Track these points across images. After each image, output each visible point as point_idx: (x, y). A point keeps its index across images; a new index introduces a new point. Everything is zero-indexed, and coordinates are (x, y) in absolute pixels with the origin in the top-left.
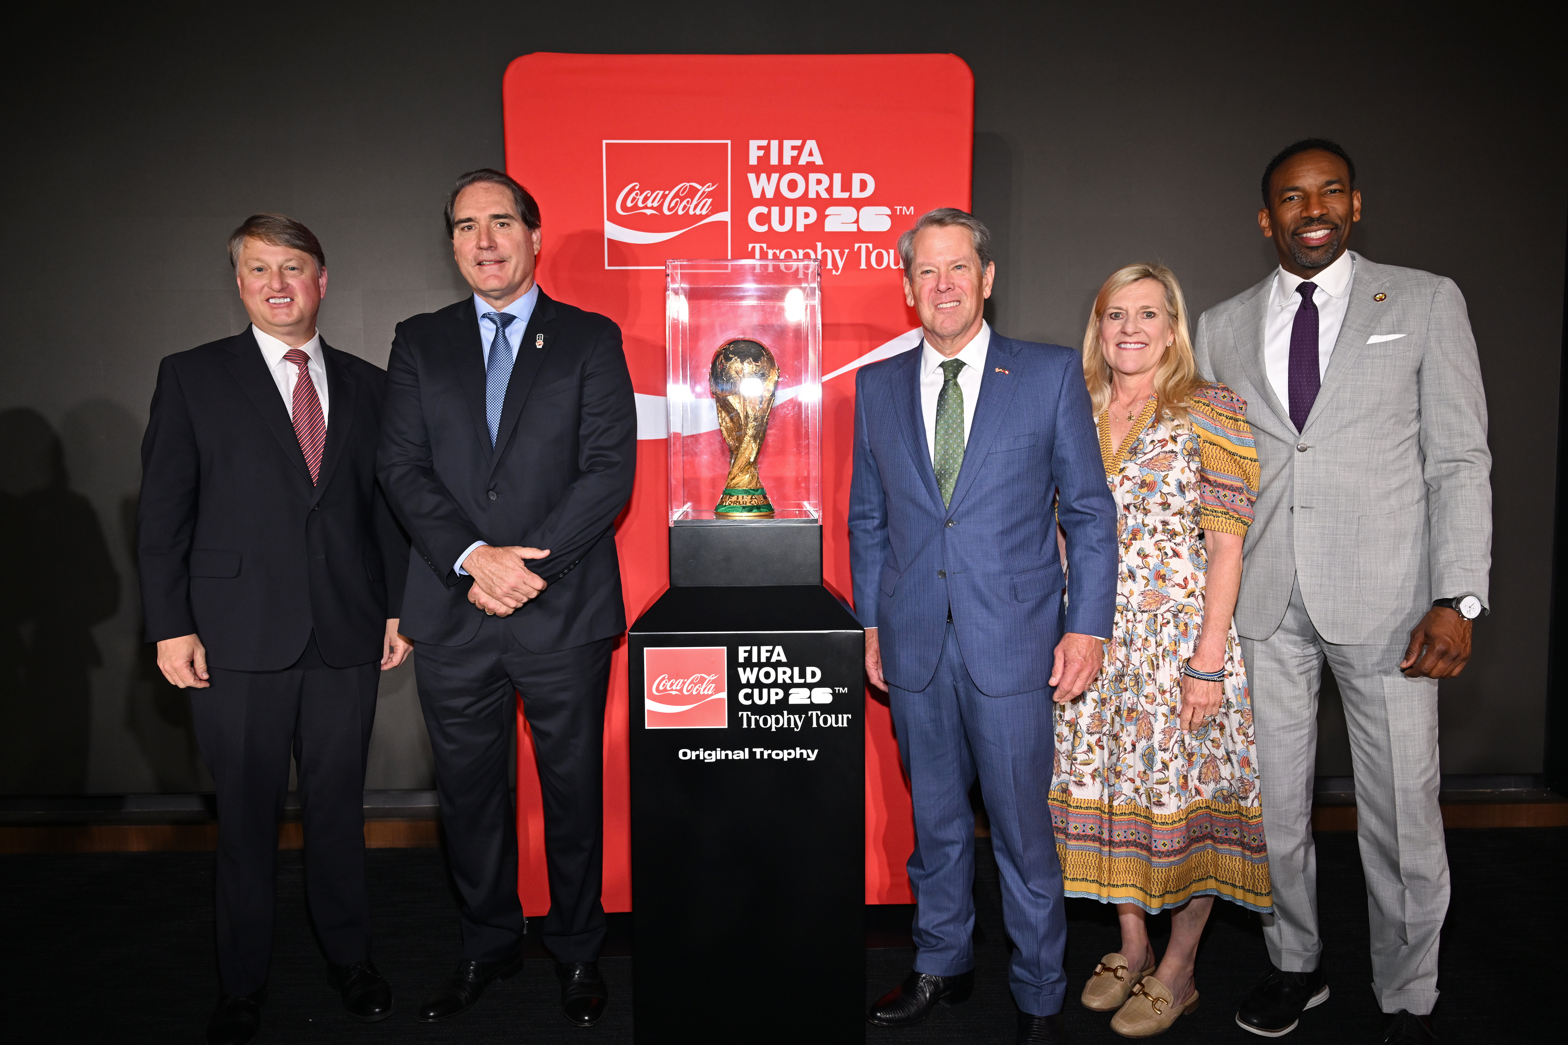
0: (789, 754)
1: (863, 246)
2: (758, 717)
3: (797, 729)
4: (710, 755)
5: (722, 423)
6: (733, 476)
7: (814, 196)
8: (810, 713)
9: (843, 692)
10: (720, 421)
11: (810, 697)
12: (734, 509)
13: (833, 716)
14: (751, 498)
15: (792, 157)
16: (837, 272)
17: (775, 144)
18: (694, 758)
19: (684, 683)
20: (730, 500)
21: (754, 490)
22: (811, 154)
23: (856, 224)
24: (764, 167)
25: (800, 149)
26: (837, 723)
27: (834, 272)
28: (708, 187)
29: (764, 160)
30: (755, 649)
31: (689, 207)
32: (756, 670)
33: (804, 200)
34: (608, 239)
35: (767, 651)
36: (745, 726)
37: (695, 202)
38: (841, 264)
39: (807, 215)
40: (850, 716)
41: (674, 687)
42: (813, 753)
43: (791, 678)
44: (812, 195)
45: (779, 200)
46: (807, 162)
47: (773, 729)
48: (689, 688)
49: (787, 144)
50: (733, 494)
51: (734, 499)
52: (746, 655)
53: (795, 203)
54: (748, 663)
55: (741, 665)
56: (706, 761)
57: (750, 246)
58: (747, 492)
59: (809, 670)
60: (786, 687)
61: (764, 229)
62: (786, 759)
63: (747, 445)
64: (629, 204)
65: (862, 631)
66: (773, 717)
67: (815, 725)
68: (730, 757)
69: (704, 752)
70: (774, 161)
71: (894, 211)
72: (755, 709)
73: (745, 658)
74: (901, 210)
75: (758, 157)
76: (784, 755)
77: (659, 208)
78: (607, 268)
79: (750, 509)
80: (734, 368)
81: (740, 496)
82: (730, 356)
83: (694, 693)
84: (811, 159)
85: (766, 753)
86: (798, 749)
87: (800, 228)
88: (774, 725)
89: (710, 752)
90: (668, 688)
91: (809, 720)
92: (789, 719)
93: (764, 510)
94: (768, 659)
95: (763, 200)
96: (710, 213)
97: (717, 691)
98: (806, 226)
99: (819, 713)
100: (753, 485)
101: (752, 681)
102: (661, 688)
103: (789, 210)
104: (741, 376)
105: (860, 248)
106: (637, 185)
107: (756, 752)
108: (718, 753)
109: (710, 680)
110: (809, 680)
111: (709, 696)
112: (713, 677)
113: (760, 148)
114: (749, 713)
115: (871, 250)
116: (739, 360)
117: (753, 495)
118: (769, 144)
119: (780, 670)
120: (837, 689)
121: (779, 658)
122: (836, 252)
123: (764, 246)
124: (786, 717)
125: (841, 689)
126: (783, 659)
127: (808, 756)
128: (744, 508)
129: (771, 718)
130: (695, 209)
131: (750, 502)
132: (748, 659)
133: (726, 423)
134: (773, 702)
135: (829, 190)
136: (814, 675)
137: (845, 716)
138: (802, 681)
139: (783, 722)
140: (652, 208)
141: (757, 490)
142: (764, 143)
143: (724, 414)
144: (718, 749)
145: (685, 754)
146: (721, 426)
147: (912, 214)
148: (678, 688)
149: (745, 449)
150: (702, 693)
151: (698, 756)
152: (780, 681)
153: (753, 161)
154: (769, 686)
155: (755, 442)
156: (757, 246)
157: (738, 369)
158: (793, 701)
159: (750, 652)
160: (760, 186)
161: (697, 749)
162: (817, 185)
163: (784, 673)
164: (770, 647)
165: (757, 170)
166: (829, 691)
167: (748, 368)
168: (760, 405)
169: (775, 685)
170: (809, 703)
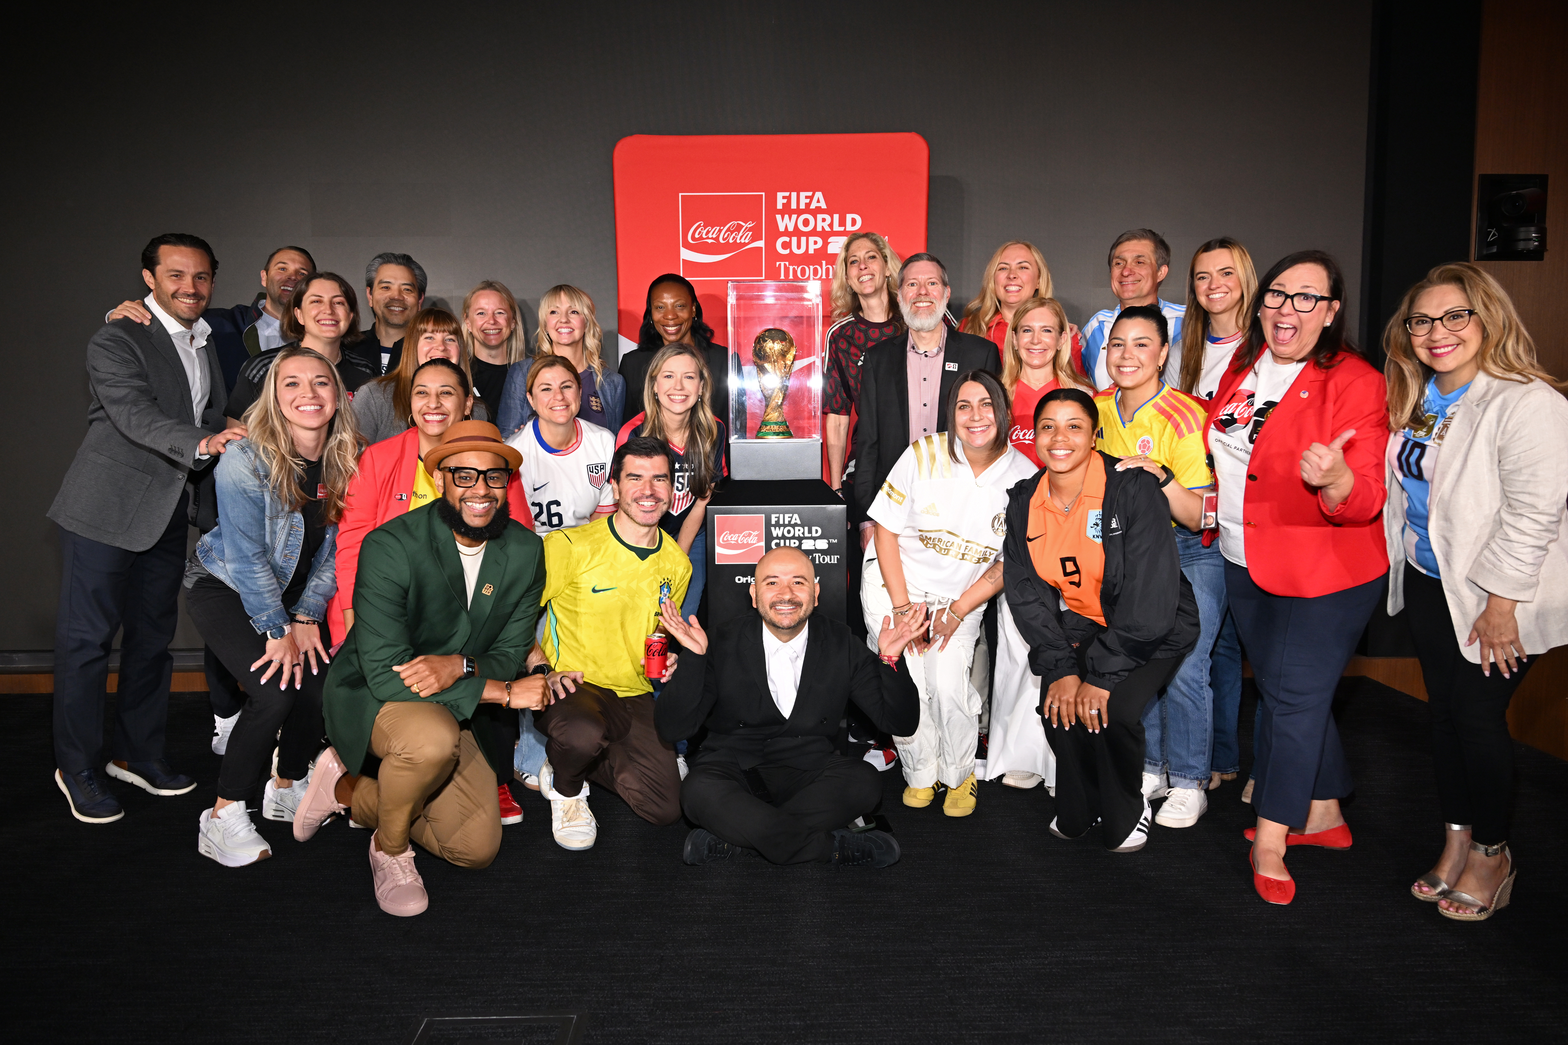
6: (767, 414)
7: (821, 230)
9: (835, 542)
11: (814, 545)
12: (768, 434)
13: (829, 557)
14: (779, 428)
15: (806, 204)
17: (794, 195)
18: (745, 582)
19: (739, 536)
20: (766, 429)
21: (781, 422)
22: (818, 201)
24: (787, 210)
25: (811, 198)
26: (831, 561)
29: (787, 206)
30: (781, 516)
32: (782, 528)
33: (814, 233)
35: (789, 517)
37: (741, 234)
39: (816, 243)
41: (733, 539)
43: (803, 533)
44: (819, 229)
45: (797, 233)
46: (816, 207)
49: (803, 195)
50: (767, 425)
51: (768, 427)
52: (776, 519)
53: (808, 235)
54: (777, 525)
55: (773, 526)
57: (778, 263)
58: (776, 423)
59: (814, 529)
61: (787, 252)
63: (777, 395)
64: (697, 236)
70: (794, 206)
73: (775, 521)
75: (783, 204)
77: (717, 239)
79: (778, 434)
80: (768, 347)
81: (772, 427)
82: (766, 339)
84: (818, 205)
87: (811, 251)
93: (787, 435)
94: (790, 522)
95: (786, 233)
97: (759, 541)
98: (815, 250)
99: (820, 555)
100: (780, 420)
101: (780, 535)
102: (725, 539)
103: (803, 239)
104: (773, 351)
110: (814, 535)
111: (754, 544)
112: (756, 533)
113: (784, 197)
116: (771, 342)
117: (780, 425)
118: (790, 194)
119: (797, 528)
120: (831, 540)
121: (796, 521)
123: (787, 263)
125: (833, 540)
126: (799, 522)
128: (774, 433)
130: (740, 239)
131: (778, 430)
132: (777, 522)
135: (831, 225)
136: (817, 531)
137: (836, 557)
138: (810, 535)
140: (712, 238)
141: (783, 423)
142: (787, 194)
143: (762, 376)
145: (739, 580)
149: (775, 397)
152: (797, 535)
153: (779, 206)
155: (781, 393)
156: (782, 264)
157: (771, 348)
158: (804, 547)
159: (778, 518)
160: (784, 223)
161: (746, 576)
162: (822, 222)
163: (799, 530)
164: (791, 515)
165: (782, 213)
166: (826, 541)
167: (778, 347)
168: (784, 370)
169: (793, 537)
170: (814, 548)
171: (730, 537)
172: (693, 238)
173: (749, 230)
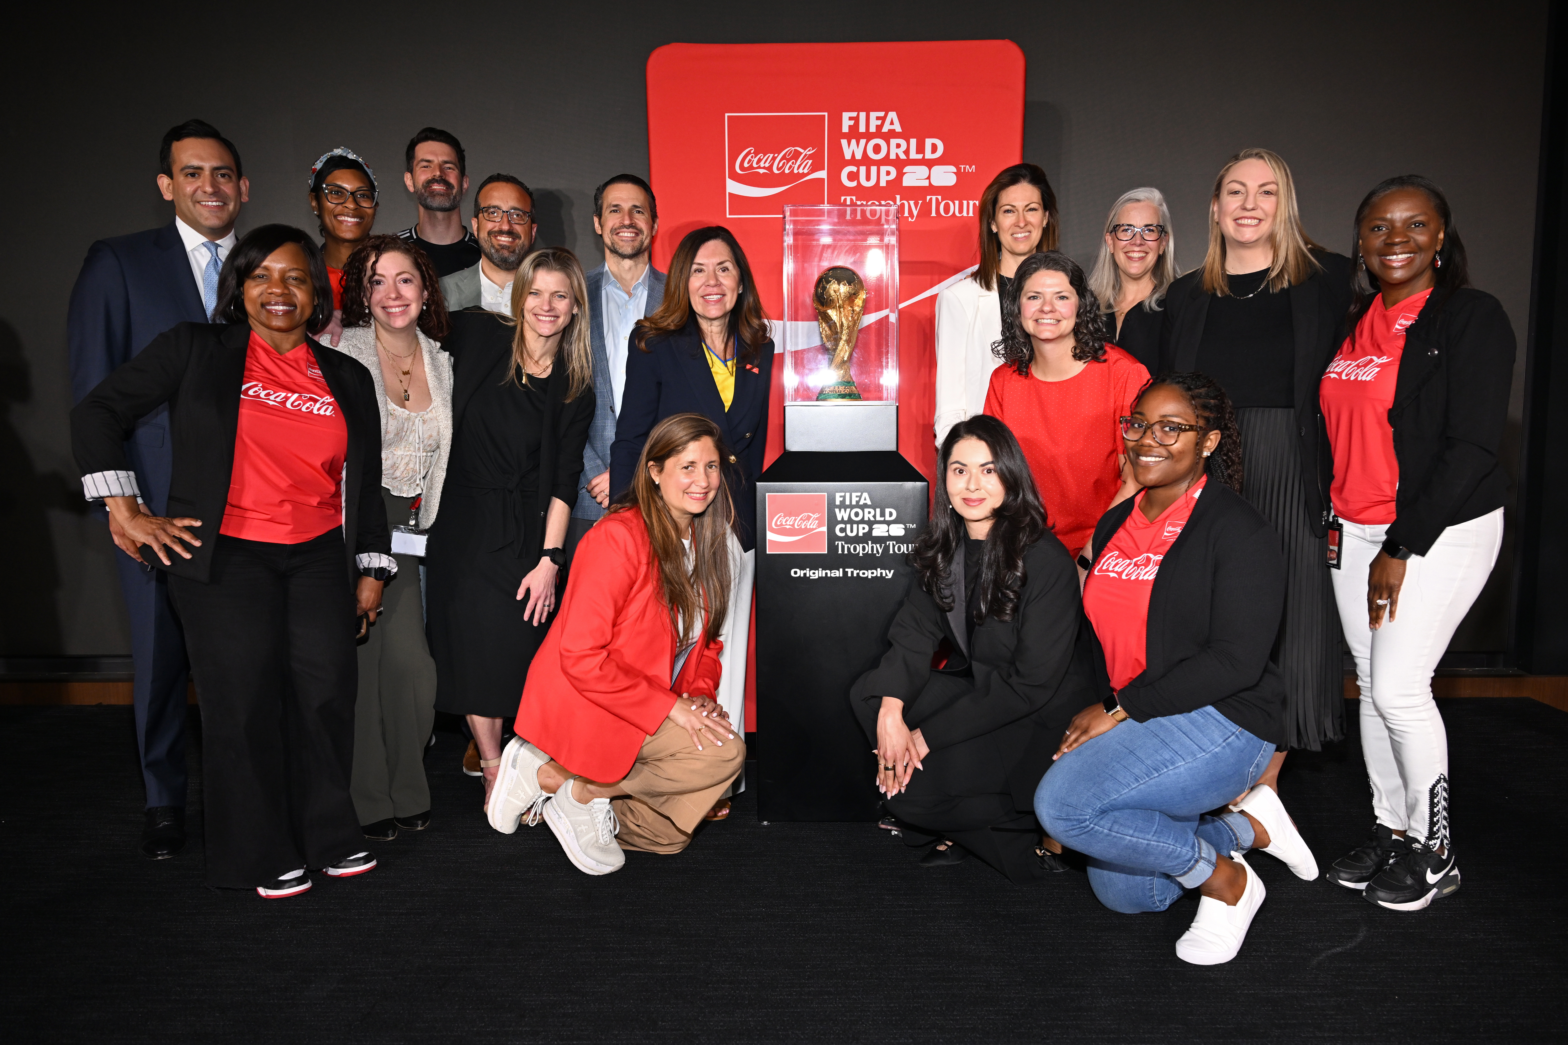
0: (873, 573)
1: (934, 198)
2: (849, 545)
3: (879, 554)
4: (814, 573)
7: (894, 157)
8: (888, 543)
9: (913, 528)
10: (821, 330)
11: (888, 531)
12: (832, 396)
13: (905, 545)
14: (845, 388)
15: (877, 126)
16: (912, 219)
17: (863, 115)
18: (802, 575)
19: (795, 520)
20: (829, 389)
21: (847, 382)
22: (892, 123)
23: (928, 180)
24: (854, 134)
25: (883, 119)
27: (910, 219)
28: (809, 151)
29: (854, 128)
30: (848, 495)
32: (848, 510)
33: (886, 161)
35: (857, 497)
36: (840, 552)
37: (798, 163)
38: (915, 213)
39: (888, 173)
41: (788, 523)
42: (890, 573)
43: (874, 516)
44: (893, 156)
45: (866, 161)
46: (889, 130)
47: (861, 555)
48: (799, 523)
49: (873, 115)
51: (832, 388)
52: (841, 499)
53: (879, 163)
54: (843, 505)
55: (837, 507)
56: (811, 578)
57: (843, 198)
58: (841, 384)
59: (887, 511)
61: (854, 184)
62: (870, 577)
63: (842, 348)
64: (746, 165)
65: (927, 483)
66: (861, 545)
67: (891, 552)
68: (829, 575)
69: (810, 571)
70: (862, 129)
71: (959, 169)
72: (847, 540)
73: (840, 501)
74: (965, 168)
75: (850, 126)
76: (869, 574)
77: (770, 168)
78: (728, 216)
79: (843, 396)
80: (832, 288)
81: (837, 387)
82: (830, 279)
83: (803, 527)
84: (892, 127)
85: (855, 572)
86: (879, 569)
87: (883, 183)
88: (861, 552)
89: (813, 571)
90: (784, 523)
91: (887, 548)
92: (872, 547)
93: (854, 397)
94: (858, 502)
95: (853, 161)
97: (819, 526)
98: (887, 182)
99: (895, 543)
100: (846, 379)
101: (846, 519)
102: (778, 523)
103: (874, 169)
104: (838, 294)
105: (931, 199)
107: (848, 571)
108: (820, 572)
110: (888, 518)
112: (816, 516)
113: (851, 119)
114: (843, 543)
115: (940, 201)
116: (836, 282)
117: (847, 386)
118: (858, 115)
119: (866, 510)
120: (908, 525)
121: (865, 502)
122: (912, 203)
123: (854, 198)
124: (870, 545)
125: (911, 525)
126: (869, 502)
127: (886, 575)
128: (839, 395)
129: (859, 546)
130: (798, 169)
131: (844, 391)
132: (843, 502)
133: (826, 332)
134: (861, 534)
135: (907, 152)
136: (891, 514)
138: (882, 519)
139: (868, 549)
140: (764, 168)
141: (849, 382)
142: (854, 114)
143: (824, 325)
144: (820, 569)
145: (796, 573)
147: (974, 171)
148: (791, 523)
149: (841, 351)
150: (808, 527)
151: (805, 574)
152: (866, 519)
153: (845, 129)
154: (858, 523)
155: (848, 345)
156: (848, 198)
157: (836, 290)
158: (875, 533)
159: (844, 497)
160: (851, 149)
161: (804, 569)
162: (897, 149)
163: (869, 513)
164: (859, 494)
165: (849, 137)
166: (902, 526)
167: (844, 289)
168: (852, 317)
169: (862, 521)
170: (887, 535)
173: (809, 158)
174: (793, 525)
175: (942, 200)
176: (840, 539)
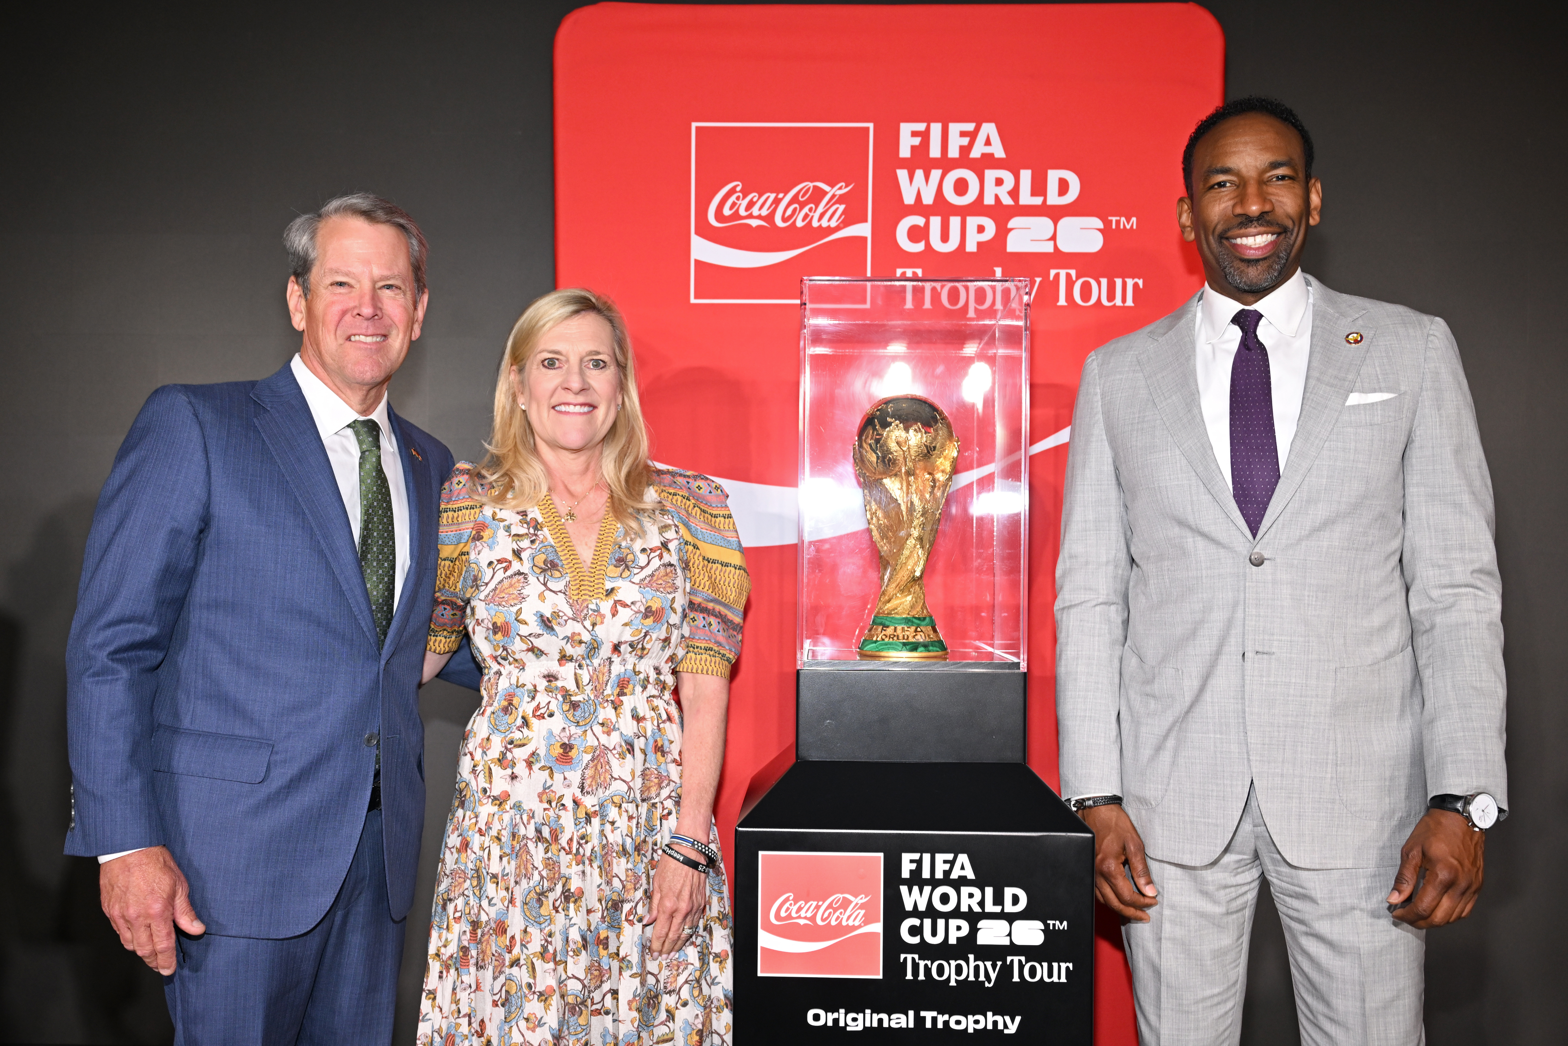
0: (977, 1022)
1: (1063, 273)
2: (929, 963)
3: (989, 983)
4: (855, 1020)
5: (872, 519)
6: (887, 598)
7: (992, 202)
8: (1009, 959)
9: (1061, 928)
10: (869, 516)
11: (1010, 935)
12: (890, 647)
13: (1045, 965)
14: (916, 631)
15: (962, 148)
17: (936, 129)
18: (830, 1024)
19: (818, 907)
20: (884, 632)
21: (919, 619)
22: (988, 142)
23: (1052, 243)
24: (920, 160)
25: (973, 136)
26: (1050, 975)
28: (840, 188)
29: (920, 151)
30: (927, 857)
31: (812, 217)
32: (927, 889)
33: (977, 208)
34: (696, 261)
35: (945, 862)
36: (909, 976)
37: (821, 209)
39: (981, 229)
40: (1071, 965)
42: (1013, 1021)
43: (982, 904)
44: (989, 200)
45: (941, 207)
46: (983, 155)
47: (953, 983)
48: (826, 915)
49: (955, 128)
50: (887, 623)
51: (890, 631)
52: (914, 866)
53: (964, 212)
54: (916, 880)
55: (905, 882)
56: (848, 1029)
57: (899, 272)
58: (908, 621)
59: (1009, 892)
60: (973, 918)
61: (919, 247)
62: (971, 1030)
63: (911, 552)
64: (727, 212)
65: (1089, 835)
66: (953, 963)
67: (1016, 979)
68: (886, 1025)
70: (935, 152)
71: (1108, 223)
72: (925, 950)
73: (911, 871)
74: (1118, 222)
75: (913, 147)
76: (969, 1023)
77: (770, 218)
78: (693, 300)
79: (914, 647)
80: (894, 438)
81: (899, 628)
82: (889, 419)
83: (833, 923)
84: (988, 150)
85: (941, 1019)
86: (989, 1014)
87: (971, 247)
88: (953, 977)
89: (854, 1015)
90: (794, 915)
91: (1007, 970)
92: (977, 968)
93: (935, 649)
94: (947, 873)
95: (919, 208)
96: (842, 225)
97: (867, 921)
98: (980, 244)
99: (1023, 959)
100: (917, 612)
101: (922, 907)
102: (783, 914)
103: (955, 222)
104: (905, 449)
105: (1057, 275)
106: (737, 186)
107: (924, 1018)
108: (868, 1017)
109: (857, 904)
110: (1009, 908)
111: (855, 928)
112: (861, 899)
113: (914, 134)
114: (916, 957)
115: (1074, 278)
116: (901, 425)
117: (918, 626)
118: (928, 128)
119: (965, 890)
120: (1051, 922)
121: (963, 873)
123: (919, 272)
124: (972, 964)
125: (1058, 923)
126: (970, 875)
127: (1006, 1026)
128: (904, 644)
129: (949, 964)
131: (914, 637)
132: (916, 873)
133: (878, 520)
134: (952, 941)
135: (1014, 193)
136: (1016, 900)
137: (1064, 966)
138: (998, 909)
139: (968, 972)
140: (759, 217)
141: (924, 619)
142: (921, 127)
143: (874, 506)
144: (868, 1011)
145: (817, 1017)
146: (869, 523)
147: (1135, 227)
148: (809, 915)
149: (908, 558)
150: (844, 923)
151: (836, 1021)
152: (964, 908)
153: (905, 152)
154: (947, 916)
155: (922, 547)
156: (909, 272)
157: (900, 440)
158: (983, 939)
159: (919, 862)
160: (914, 187)
161: (835, 1010)
162: (996, 187)
163: (971, 896)
164: (950, 856)
165: (911, 166)
166: (1039, 925)
167: (915, 438)
168: (932, 493)
169: (956, 913)
170: (1008, 943)
171: (795, 908)
172: (719, 215)
174: (813, 919)
175: (1078, 278)
176: (910, 949)
